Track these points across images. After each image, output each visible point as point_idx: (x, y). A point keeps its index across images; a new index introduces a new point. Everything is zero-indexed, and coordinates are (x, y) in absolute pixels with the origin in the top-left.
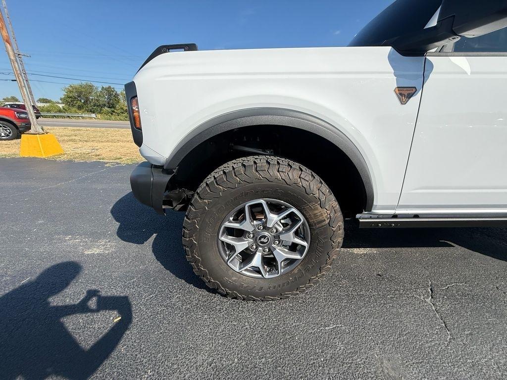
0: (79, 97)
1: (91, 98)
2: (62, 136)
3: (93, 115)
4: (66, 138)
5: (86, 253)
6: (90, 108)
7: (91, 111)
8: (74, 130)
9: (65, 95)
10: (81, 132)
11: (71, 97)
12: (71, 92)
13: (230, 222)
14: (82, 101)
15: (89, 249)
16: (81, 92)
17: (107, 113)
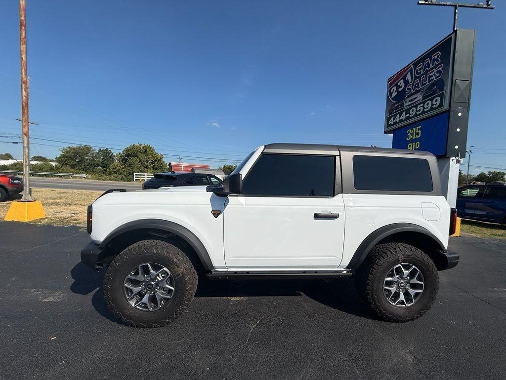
0: (74, 157)
1: (86, 158)
2: (47, 199)
3: (84, 175)
4: (51, 201)
5: (44, 301)
6: (84, 167)
7: (83, 170)
8: (61, 193)
9: (61, 155)
10: (67, 195)
11: (67, 157)
12: (68, 152)
13: (132, 275)
14: (77, 160)
15: (46, 298)
16: (78, 153)
17: (98, 173)
